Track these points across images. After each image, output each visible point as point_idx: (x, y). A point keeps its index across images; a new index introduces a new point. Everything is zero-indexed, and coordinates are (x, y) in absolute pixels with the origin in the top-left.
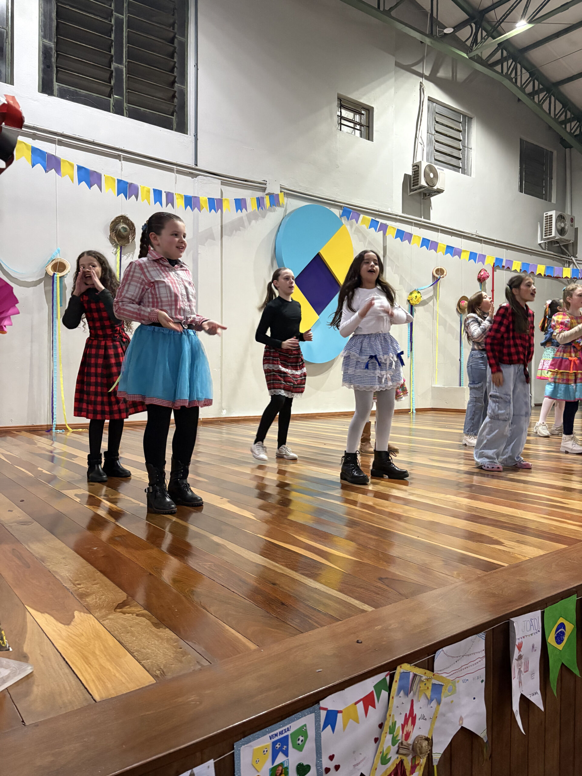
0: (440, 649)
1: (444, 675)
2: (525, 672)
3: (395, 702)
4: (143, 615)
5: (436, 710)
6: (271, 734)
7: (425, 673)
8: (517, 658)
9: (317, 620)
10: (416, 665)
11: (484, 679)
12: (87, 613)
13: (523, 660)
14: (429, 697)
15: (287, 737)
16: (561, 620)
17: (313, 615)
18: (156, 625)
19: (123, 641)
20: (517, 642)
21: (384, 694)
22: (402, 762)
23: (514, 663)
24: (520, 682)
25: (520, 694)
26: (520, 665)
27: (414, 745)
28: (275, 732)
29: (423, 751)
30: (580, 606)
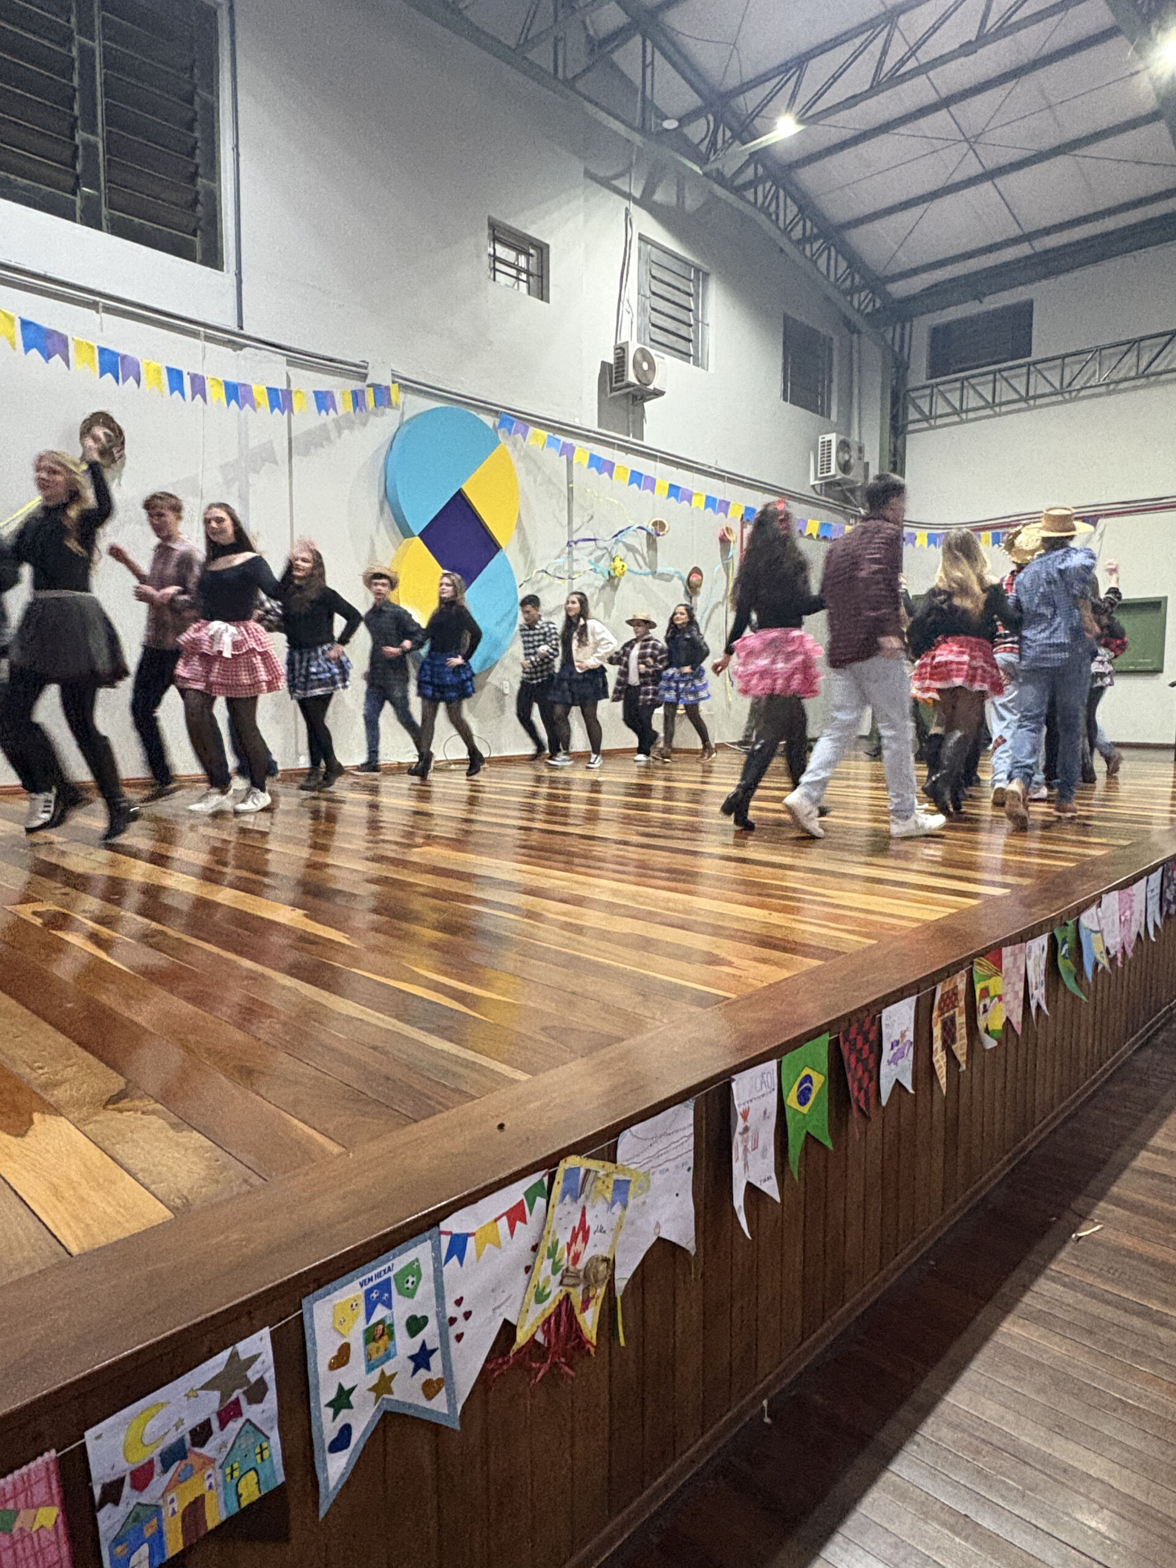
0: (625, 1129)
1: (633, 1166)
2: (753, 1150)
3: (557, 1211)
4: (153, 1112)
5: (620, 1218)
6: (361, 1280)
7: (603, 1166)
8: (741, 1131)
9: (440, 1099)
10: (589, 1157)
11: (692, 1165)
12: (55, 1116)
13: (750, 1133)
14: (609, 1200)
15: (388, 1280)
16: (807, 1071)
17: (434, 1093)
18: (174, 1126)
19: (119, 1157)
20: (740, 1110)
21: (540, 1202)
22: (567, 1297)
23: (737, 1138)
24: (746, 1165)
25: (745, 1182)
26: (746, 1141)
27: (586, 1270)
28: (369, 1275)
29: (600, 1276)
30: (835, 1048)
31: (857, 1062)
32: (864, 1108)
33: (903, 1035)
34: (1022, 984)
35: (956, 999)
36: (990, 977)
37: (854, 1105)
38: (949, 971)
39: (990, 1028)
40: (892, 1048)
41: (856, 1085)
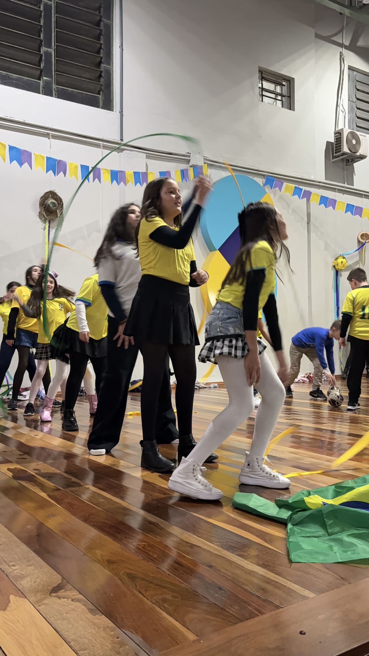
4: (78, 600)
9: (257, 607)
12: (22, 597)
17: (252, 602)
18: (92, 611)
19: (59, 630)
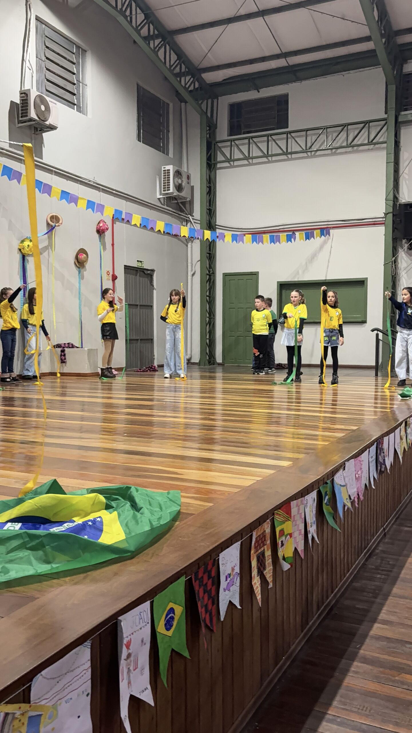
0: (36, 674)
1: (43, 703)
2: (134, 670)
7: (20, 708)
8: (125, 658)
10: (7, 703)
11: (90, 692)
13: (132, 658)
16: (171, 605)
20: (125, 642)
23: (123, 664)
24: (129, 683)
25: (129, 696)
26: (129, 664)
30: (189, 585)
31: (204, 593)
32: (209, 625)
33: (233, 569)
34: (303, 524)
35: (265, 540)
36: (283, 522)
37: (203, 624)
38: (259, 522)
39: (286, 556)
40: (226, 580)
41: (204, 609)
